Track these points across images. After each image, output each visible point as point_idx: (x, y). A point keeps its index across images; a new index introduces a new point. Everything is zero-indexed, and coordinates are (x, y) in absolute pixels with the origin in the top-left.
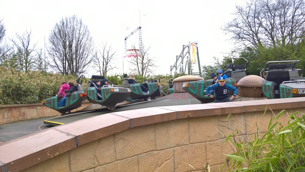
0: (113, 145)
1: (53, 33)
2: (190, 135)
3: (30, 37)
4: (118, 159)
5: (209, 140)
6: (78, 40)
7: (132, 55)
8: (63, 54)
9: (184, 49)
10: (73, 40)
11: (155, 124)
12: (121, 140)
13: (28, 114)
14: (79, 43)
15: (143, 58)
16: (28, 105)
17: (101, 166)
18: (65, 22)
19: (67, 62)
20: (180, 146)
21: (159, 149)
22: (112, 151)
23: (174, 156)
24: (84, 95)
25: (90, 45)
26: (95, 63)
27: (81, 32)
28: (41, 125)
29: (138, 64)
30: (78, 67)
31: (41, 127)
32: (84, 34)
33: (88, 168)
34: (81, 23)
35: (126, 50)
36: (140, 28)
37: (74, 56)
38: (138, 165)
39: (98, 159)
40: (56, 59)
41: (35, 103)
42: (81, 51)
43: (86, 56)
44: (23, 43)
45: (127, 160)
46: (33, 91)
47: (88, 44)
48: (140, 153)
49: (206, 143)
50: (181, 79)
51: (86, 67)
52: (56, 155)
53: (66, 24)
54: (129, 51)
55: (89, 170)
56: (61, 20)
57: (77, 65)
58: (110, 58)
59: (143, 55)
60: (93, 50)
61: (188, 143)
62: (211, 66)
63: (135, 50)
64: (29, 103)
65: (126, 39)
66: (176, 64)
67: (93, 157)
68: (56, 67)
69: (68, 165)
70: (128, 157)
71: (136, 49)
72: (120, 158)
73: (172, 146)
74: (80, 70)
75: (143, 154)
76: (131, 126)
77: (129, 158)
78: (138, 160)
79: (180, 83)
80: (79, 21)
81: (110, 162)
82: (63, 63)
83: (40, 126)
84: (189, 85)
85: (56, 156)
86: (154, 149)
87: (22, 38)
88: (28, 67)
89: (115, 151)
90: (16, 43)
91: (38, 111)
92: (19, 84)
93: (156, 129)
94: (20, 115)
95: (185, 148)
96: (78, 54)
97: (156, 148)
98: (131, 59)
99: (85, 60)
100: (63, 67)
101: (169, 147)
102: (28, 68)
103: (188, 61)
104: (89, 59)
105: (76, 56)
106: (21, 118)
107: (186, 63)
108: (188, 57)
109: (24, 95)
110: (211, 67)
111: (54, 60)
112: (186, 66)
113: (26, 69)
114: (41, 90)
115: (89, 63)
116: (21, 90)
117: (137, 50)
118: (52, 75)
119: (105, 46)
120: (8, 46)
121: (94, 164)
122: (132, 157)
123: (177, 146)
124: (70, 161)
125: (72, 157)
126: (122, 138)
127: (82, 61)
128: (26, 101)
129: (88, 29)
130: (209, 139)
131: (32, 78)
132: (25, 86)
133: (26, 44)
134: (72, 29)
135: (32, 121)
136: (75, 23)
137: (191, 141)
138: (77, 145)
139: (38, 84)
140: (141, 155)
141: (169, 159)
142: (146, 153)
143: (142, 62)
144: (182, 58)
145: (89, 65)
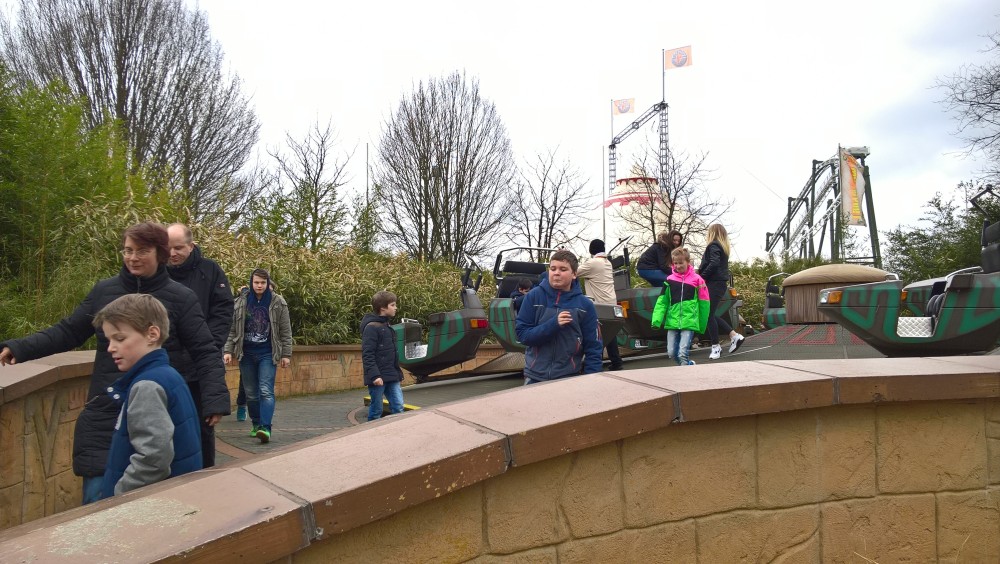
0: (617, 477)
1: (393, 133)
2: (880, 465)
3: (326, 144)
4: (631, 522)
5: (951, 487)
6: (467, 150)
7: (633, 195)
8: (421, 195)
9: (815, 175)
10: (450, 150)
11: (757, 416)
12: (642, 464)
13: (319, 376)
14: (468, 161)
15: (673, 204)
16: (317, 348)
17: (577, 542)
18: (428, 95)
19: (430, 221)
20: (845, 502)
21: (769, 503)
22: (613, 495)
23: (821, 534)
24: (482, 324)
25: (500, 166)
26: (513, 223)
27: (474, 127)
28: (356, 411)
29: (656, 226)
30: (464, 237)
31: (357, 417)
32: (485, 132)
33: (538, 543)
34: (476, 99)
35: (613, 180)
36: (663, 106)
37: (453, 203)
38: (698, 551)
39: (570, 518)
40: (401, 211)
41: (337, 343)
42: (474, 184)
43: (488, 200)
44: (306, 165)
45: (660, 531)
46: (333, 306)
47: (497, 161)
48: (702, 513)
49: (938, 495)
50: (812, 279)
51: (487, 236)
52: (449, 489)
53: (430, 102)
54: (624, 183)
55: (542, 551)
56: (417, 91)
57: (462, 230)
58: (562, 208)
59: (672, 197)
60: (509, 181)
61: (873, 493)
62: (922, 233)
63: (644, 180)
64: (323, 342)
65: (613, 146)
66: (788, 227)
67: (553, 510)
68: (397, 235)
69: (480, 525)
70: (665, 522)
71: (651, 175)
72: (638, 523)
73: (816, 499)
74: (468, 246)
75: (713, 517)
76: (677, 418)
77: (666, 525)
78: (697, 536)
79: (810, 292)
80: (470, 92)
81: (605, 531)
82: (420, 224)
83: (353, 413)
84: (841, 296)
85: (449, 494)
86: (752, 501)
87: (305, 149)
88: (318, 235)
89: (623, 497)
90: (287, 165)
91: (347, 367)
92: (296, 286)
93: (759, 436)
94: (296, 377)
95: (859, 508)
96: (465, 194)
97: (757, 502)
98: (631, 210)
99: (483, 215)
100: (420, 234)
101: (803, 501)
102: (318, 239)
103: (832, 218)
104: (497, 210)
105: (459, 203)
106: (297, 387)
107: (822, 224)
108: (830, 202)
109: (307, 318)
110: (924, 237)
111: (394, 216)
112: (823, 233)
113: (314, 241)
114: (357, 303)
115: (495, 222)
116: (301, 303)
117: (651, 180)
118: (387, 261)
119: (547, 168)
120: (265, 173)
121: (556, 531)
122: (678, 524)
123: (833, 498)
124: (485, 513)
125: (490, 501)
126: (645, 457)
127: (475, 217)
128: (313, 335)
129: (497, 116)
130: (948, 483)
131: (331, 268)
132: (311, 291)
133: (315, 166)
134: (448, 117)
135: (329, 396)
136: (458, 99)
137: (883, 486)
138: (510, 465)
139: (348, 286)
140: (708, 519)
141: (804, 541)
142: (725, 515)
143: (666, 219)
144: (810, 207)
145: (494, 229)
